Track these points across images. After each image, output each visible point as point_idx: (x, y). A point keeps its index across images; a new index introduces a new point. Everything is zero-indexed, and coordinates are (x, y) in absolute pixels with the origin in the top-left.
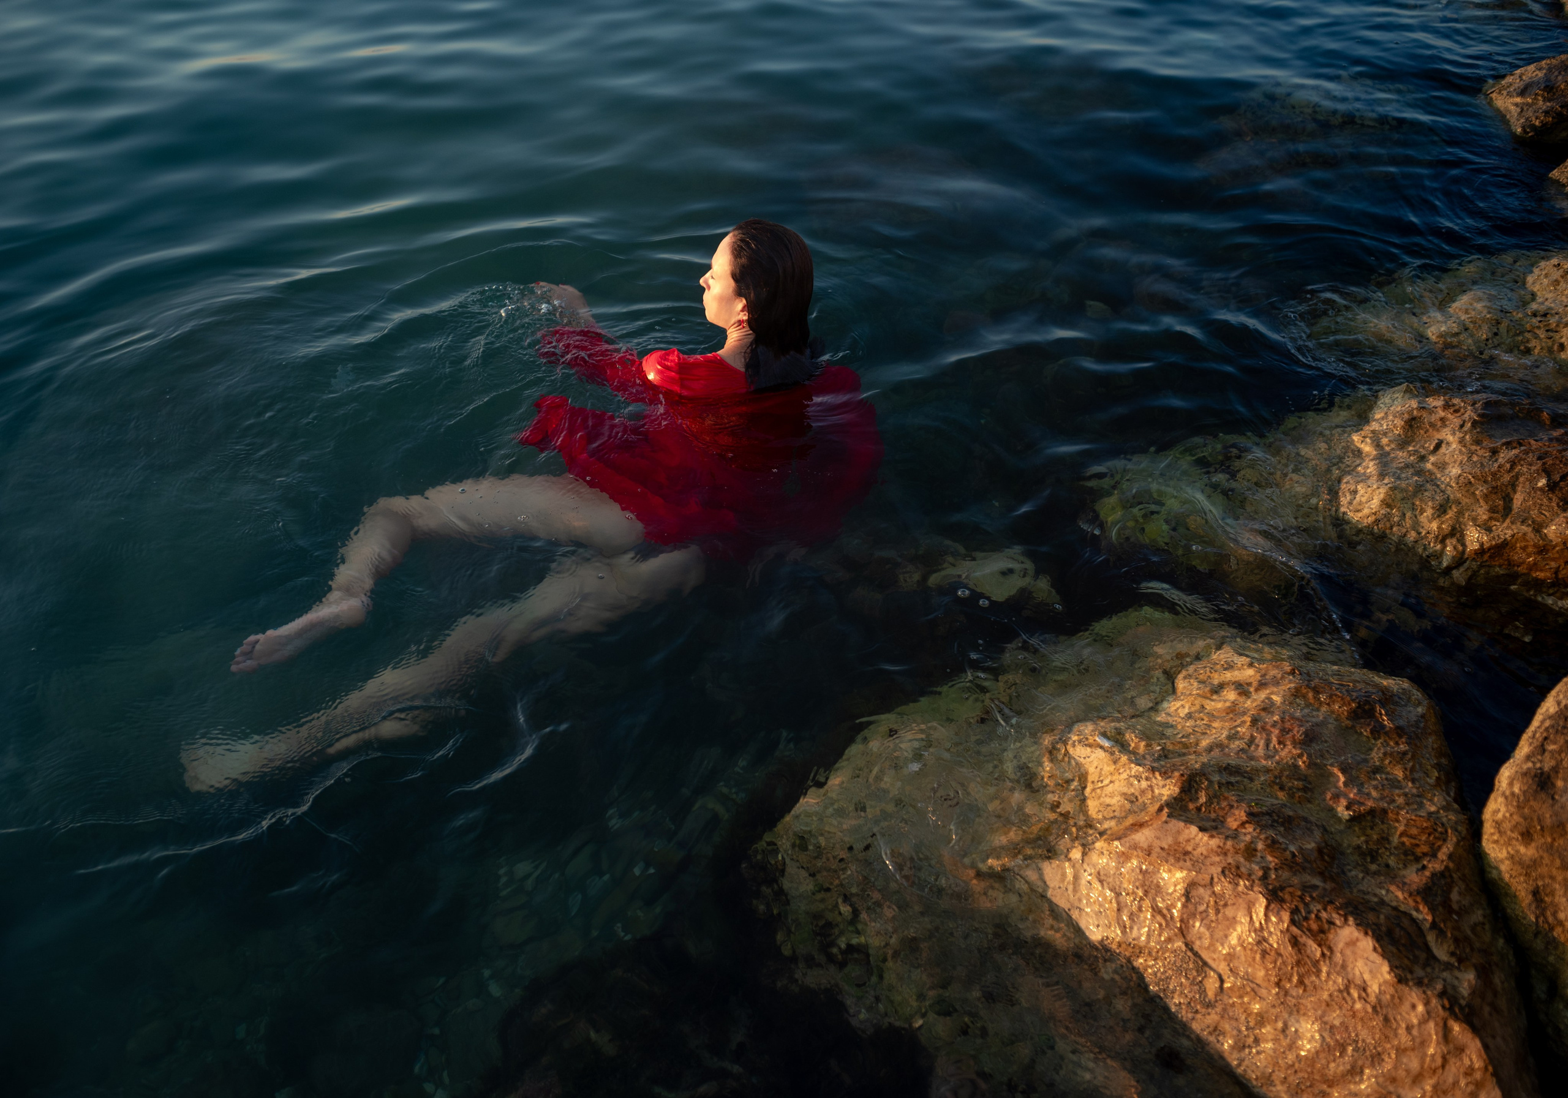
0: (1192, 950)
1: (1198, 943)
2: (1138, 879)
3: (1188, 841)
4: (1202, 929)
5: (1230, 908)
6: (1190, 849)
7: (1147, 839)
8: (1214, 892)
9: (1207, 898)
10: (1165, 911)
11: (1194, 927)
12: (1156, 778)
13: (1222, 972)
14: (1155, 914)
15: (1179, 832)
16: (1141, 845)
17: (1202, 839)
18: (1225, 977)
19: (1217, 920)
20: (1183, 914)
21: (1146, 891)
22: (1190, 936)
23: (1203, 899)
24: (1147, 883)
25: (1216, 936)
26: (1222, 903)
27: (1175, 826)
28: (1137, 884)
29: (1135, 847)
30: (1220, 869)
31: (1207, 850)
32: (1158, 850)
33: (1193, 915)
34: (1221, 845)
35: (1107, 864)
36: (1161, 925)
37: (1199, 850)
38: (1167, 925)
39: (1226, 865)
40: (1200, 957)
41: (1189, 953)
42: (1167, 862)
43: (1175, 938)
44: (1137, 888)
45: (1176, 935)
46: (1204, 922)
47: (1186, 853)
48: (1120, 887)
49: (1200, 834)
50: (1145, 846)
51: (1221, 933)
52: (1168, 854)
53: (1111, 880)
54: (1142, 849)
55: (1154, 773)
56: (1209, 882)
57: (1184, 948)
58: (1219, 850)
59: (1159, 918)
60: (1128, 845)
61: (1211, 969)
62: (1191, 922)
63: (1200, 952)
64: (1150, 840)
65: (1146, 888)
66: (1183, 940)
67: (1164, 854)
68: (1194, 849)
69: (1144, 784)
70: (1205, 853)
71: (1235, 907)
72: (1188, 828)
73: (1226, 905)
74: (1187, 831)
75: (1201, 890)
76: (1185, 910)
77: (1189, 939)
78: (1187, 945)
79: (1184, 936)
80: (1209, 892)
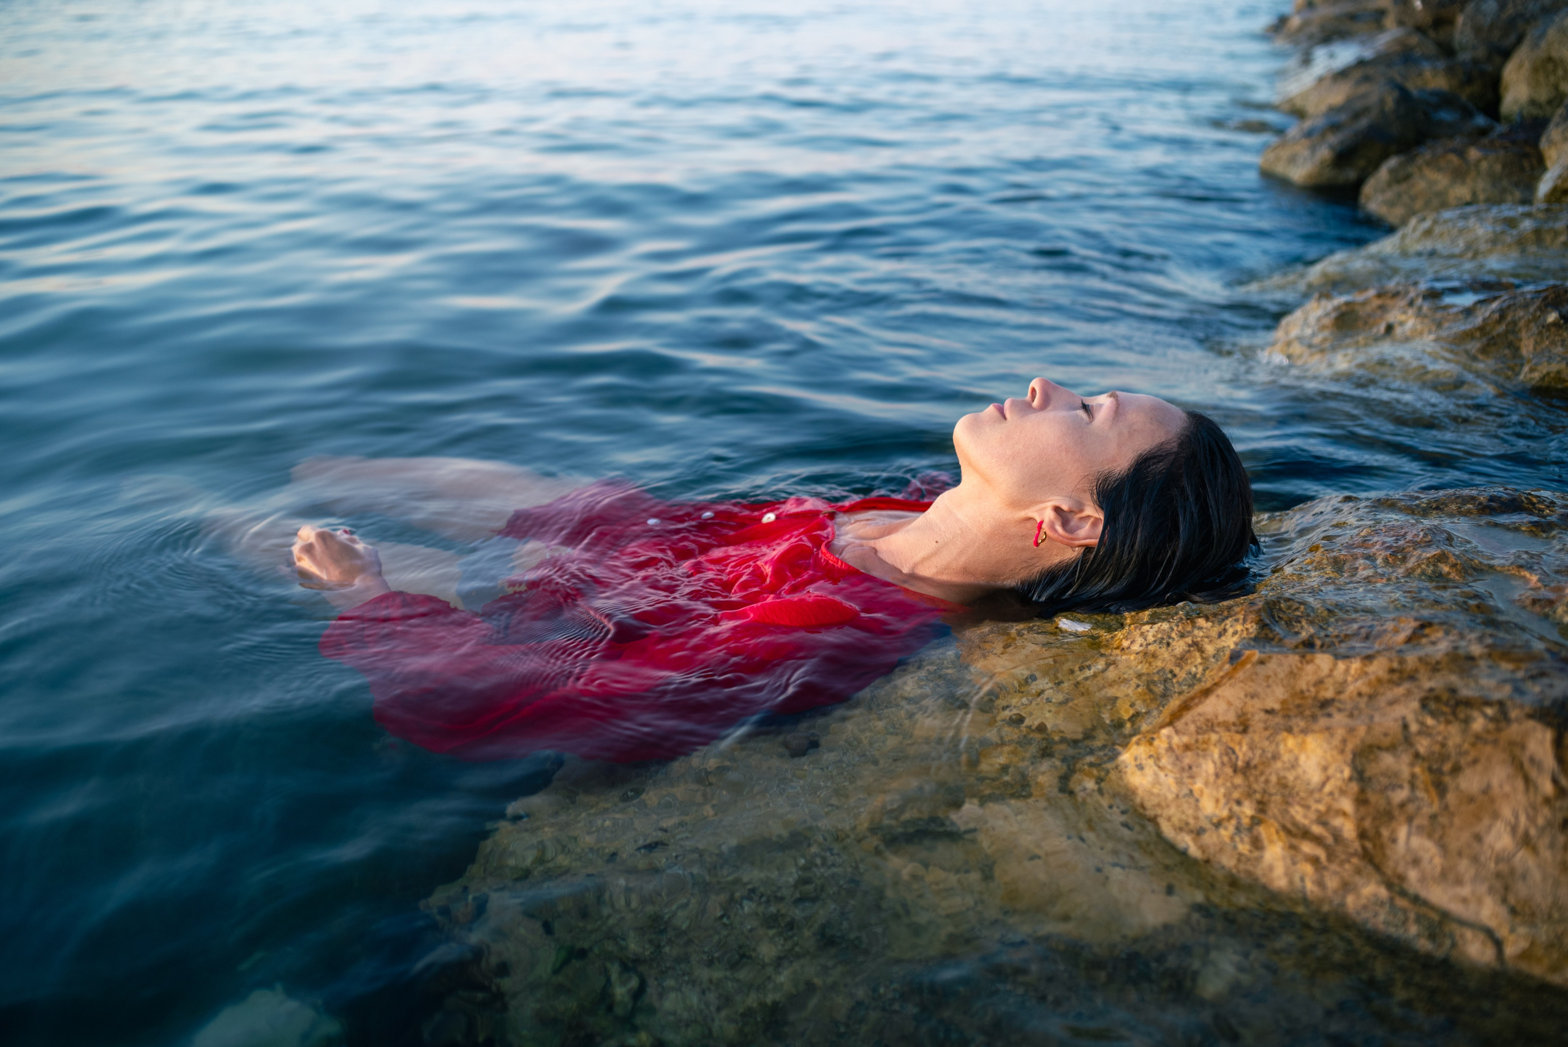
0: (1403, 893)
1: (1413, 875)
2: (1235, 787)
3: (1319, 683)
4: (1417, 842)
5: (1468, 772)
6: (1329, 694)
7: (1230, 704)
8: (1417, 755)
9: (1405, 771)
10: (1317, 829)
11: (1394, 841)
12: (1201, 628)
13: (1492, 923)
14: (1295, 841)
15: (1292, 674)
16: (1221, 719)
17: (1347, 670)
18: (1503, 932)
19: (1446, 808)
20: (1360, 820)
21: (1260, 802)
22: (1391, 864)
23: (1396, 775)
24: (1256, 787)
25: (1454, 845)
26: (1447, 767)
27: (1280, 665)
28: (1236, 795)
29: (1211, 725)
30: (1415, 704)
31: (1370, 684)
32: (1262, 716)
33: (1387, 815)
34: (1395, 665)
35: (1157, 782)
36: (1315, 861)
37: (1351, 689)
38: (1331, 857)
39: (1423, 694)
40: (1425, 903)
41: (1401, 902)
42: (1289, 730)
43: (1358, 880)
44: (1239, 803)
45: (1358, 871)
46: (1417, 822)
47: (1325, 704)
48: (1196, 818)
49: (1341, 666)
50: (1231, 717)
51: (1465, 836)
52: (1287, 717)
53: (1172, 811)
54: (1226, 726)
55: (1193, 622)
56: (1400, 737)
57: (1383, 892)
58: (1395, 677)
59: (1307, 848)
60: (1192, 728)
61: (1463, 923)
62: (1385, 833)
63: (1424, 893)
64: (1238, 704)
65: (1258, 796)
66: (1377, 877)
67: (1278, 720)
68: (1339, 692)
69: (1179, 646)
70: (1365, 690)
71: (1479, 767)
72: (1311, 661)
73: (1456, 770)
74: (1309, 668)
75: (1387, 760)
76: (1363, 810)
77: (1389, 872)
78: (1389, 886)
79: (1378, 868)
80: (1406, 758)
